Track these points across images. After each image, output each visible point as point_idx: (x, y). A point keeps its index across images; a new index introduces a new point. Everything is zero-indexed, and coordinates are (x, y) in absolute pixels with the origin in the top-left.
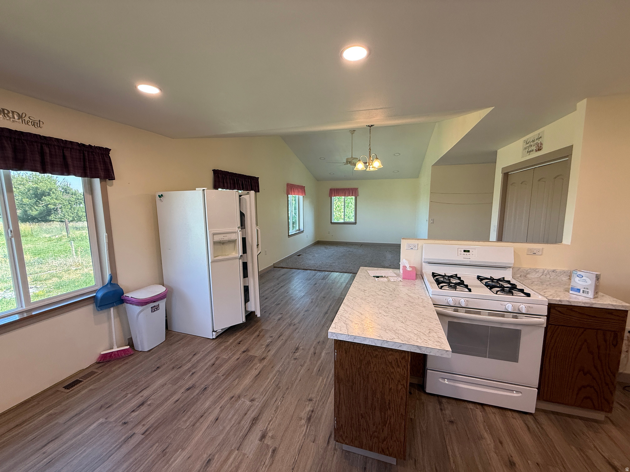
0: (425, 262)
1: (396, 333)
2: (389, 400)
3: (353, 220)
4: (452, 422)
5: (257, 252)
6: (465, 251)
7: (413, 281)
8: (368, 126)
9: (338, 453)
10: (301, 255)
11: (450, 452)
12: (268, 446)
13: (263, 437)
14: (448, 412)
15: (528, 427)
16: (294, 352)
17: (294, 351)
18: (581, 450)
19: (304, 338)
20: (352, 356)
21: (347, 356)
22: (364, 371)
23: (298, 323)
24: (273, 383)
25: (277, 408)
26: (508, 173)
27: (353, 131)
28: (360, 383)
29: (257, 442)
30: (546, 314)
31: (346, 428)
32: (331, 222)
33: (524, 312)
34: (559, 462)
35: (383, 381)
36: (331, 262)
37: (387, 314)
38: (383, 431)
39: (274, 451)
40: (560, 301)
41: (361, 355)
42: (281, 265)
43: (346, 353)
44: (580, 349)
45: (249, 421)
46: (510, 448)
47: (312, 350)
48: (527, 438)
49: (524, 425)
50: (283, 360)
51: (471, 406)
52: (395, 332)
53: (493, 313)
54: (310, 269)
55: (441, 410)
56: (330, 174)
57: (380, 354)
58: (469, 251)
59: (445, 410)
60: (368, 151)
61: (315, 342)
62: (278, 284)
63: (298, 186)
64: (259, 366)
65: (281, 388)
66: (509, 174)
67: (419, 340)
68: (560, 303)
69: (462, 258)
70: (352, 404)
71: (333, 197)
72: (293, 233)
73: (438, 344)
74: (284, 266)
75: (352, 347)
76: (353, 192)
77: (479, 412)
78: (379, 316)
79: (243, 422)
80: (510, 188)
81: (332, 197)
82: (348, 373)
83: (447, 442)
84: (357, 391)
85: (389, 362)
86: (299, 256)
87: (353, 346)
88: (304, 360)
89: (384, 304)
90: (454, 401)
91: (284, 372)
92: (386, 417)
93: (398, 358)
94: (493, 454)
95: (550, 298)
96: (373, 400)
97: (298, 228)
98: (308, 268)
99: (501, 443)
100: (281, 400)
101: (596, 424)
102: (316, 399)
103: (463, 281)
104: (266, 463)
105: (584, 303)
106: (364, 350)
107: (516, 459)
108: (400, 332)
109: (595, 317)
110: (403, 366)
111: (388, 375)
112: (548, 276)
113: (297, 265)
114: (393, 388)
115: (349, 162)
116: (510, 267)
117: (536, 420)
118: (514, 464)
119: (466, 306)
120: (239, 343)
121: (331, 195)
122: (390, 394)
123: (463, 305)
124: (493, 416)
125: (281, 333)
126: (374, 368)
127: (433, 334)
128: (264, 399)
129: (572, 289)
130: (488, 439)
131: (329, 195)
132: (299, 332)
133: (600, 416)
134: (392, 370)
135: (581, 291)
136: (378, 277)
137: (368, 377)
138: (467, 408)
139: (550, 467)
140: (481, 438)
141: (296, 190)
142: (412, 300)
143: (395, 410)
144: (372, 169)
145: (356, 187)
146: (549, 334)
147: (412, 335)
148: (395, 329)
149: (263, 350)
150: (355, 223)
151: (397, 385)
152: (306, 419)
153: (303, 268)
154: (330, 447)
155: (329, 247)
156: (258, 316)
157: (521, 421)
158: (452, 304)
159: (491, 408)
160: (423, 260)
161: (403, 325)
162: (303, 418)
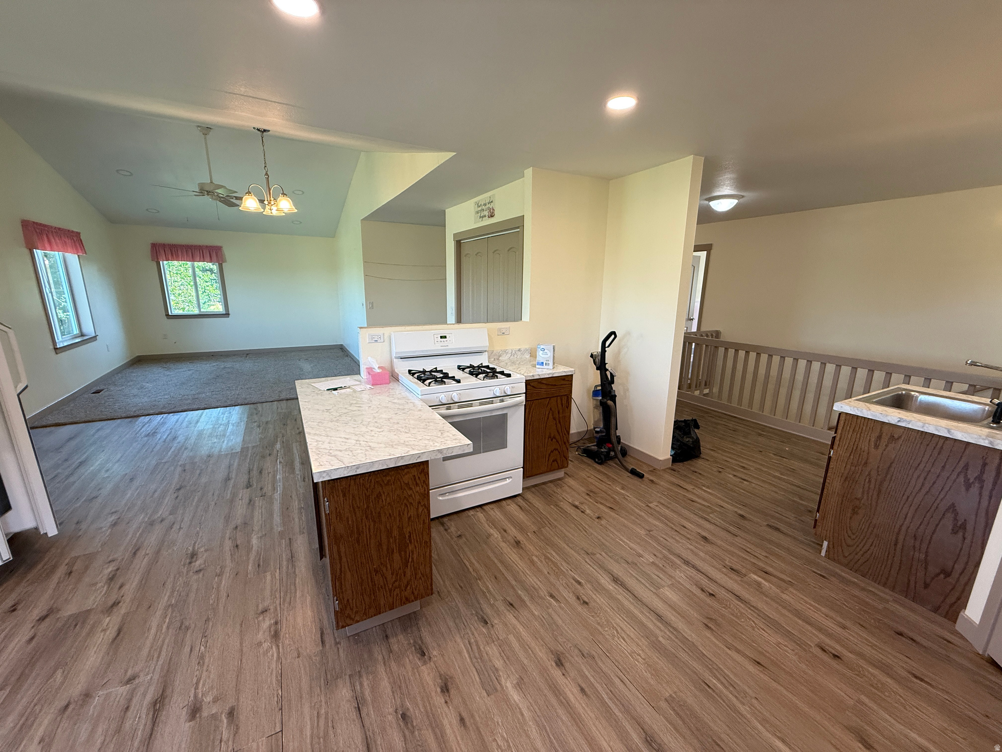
0: (396, 358)
1: (407, 445)
2: (410, 532)
3: (219, 308)
4: (460, 536)
5: (16, 387)
6: (441, 337)
7: (387, 385)
8: (258, 130)
9: (344, 644)
10: (102, 390)
11: (467, 563)
12: (214, 717)
13: (195, 711)
14: (453, 529)
15: (520, 506)
16: (190, 563)
17: (188, 561)
18: (557, 505)
19: (198, 533)
20: (353, 497)
21: (346, 499)
22: (373, 510)
23: (170, 514)
24: (168, 628)
25: (202, 657)
26: (460, 241)
27: (206, 129)
28: (369, 529)
29: (186, 727)
30: (525, 391)
31: (354, 600)
32: (167, 315)
33: (509, 393)
34: (547, 523)
35: (399, 511)
36: (193, 392)
37: (382, 430)
38: (404, 575)
39: (231, 714)
40: (533, 376)
41: (367, 490)
42: (51, 420)
43: (344, 495)
44: (548, 418)
45: (144, 711)
46: (513, 531)
47: (228, 544)
48: (521, 516)
49: (517, 507)
50: (169, 586)
51: (471, 512)
52: (405, 444)
53: (484, 401)
54: (146, 412)
55: (446, 530)
56: (147, 210)
57: (393, 478)
58: (445, 337)
59: (449, 528)
60: (264, 178)
61: (228, 529)
62: (66, 460)
63: (59, 229)
64: (111, 623)
65: (193, 626)
66: (462, 242)
67: (436, 444)
68: (533, 378)
69: (438, 346)
70: (360, 564)
71: (163, 261)
72: (65, 344)
73: (457, 441)
74: (63, 422)
75: (352, 482)
76: (212, 253)
77: (480, 515)
78: (372, 435)
79: (128, 725)
80: (463, 259)
81: (161, 262)
82: (350, 522)
83: (462, 557)
84: (365, 543)
85: (405, 484)
86: (98, 392)
87: (355, 482)
88: (218, 565)
89: (369, 420)
90: (455, 516)
91: (185, 601)
92: (408, 555)
93: (416, 474)
94: (503, 544)
95: (526, 374)
96: (389, 541)
97: (76, 331)
98: (138, 413)
99: (505, 531)
100: (203, 643)
101: (559, 482)
102: (275, 605)
103: (447, 374)
104: (225, 737)
105: (548, 374)
106: (371, 480)
107: (520, 537)
108: (410, 443)
109: (555, 385)
110: (422, 481)
111: (405, 501)
112: (515, 356)
113: (101, 411)
114: (412, 515)
115: (207, 191)
116: (485, 351)
117: (524, 499)
118: (519, 542)
119: (460, 399)
120: (14, 610)
121: (158, 259)
122: (410, 523)
123: (456, 400)
124: (492, 512)
125: (135, 545)
126: (386, 500)
127: (446, 434)
128: (160, 663)
129: (538, 364)
130: (495, 534)
131: (151, 259)
132: (180, 528)
133: (560, 474)
134: (410, 492)
135: (544, 364)
136: (335, 389)
137: (379, 516)
138: (469, 516)
139: (542, 529)
140: (489, 536)
141: (54, 239)
142: (401, 407)
143: (417, 541)
144: (275, 213)
145: (219, 244)
146: (527, 411)
147: (426, 442)
148: (402, 441)
149: (104, 592)
150: (227, 315)
151: (417, 509)
152: (269, 639)
153: (124, 415)
154: (327, 646)
155: (172, 366)
156: (50, 535)
157: (515, 505)
158: (444, 402)
159: (489, 506)
160: (394, 355)
161: (409, 435)
162: (263, 641)
